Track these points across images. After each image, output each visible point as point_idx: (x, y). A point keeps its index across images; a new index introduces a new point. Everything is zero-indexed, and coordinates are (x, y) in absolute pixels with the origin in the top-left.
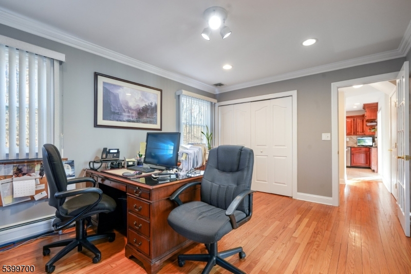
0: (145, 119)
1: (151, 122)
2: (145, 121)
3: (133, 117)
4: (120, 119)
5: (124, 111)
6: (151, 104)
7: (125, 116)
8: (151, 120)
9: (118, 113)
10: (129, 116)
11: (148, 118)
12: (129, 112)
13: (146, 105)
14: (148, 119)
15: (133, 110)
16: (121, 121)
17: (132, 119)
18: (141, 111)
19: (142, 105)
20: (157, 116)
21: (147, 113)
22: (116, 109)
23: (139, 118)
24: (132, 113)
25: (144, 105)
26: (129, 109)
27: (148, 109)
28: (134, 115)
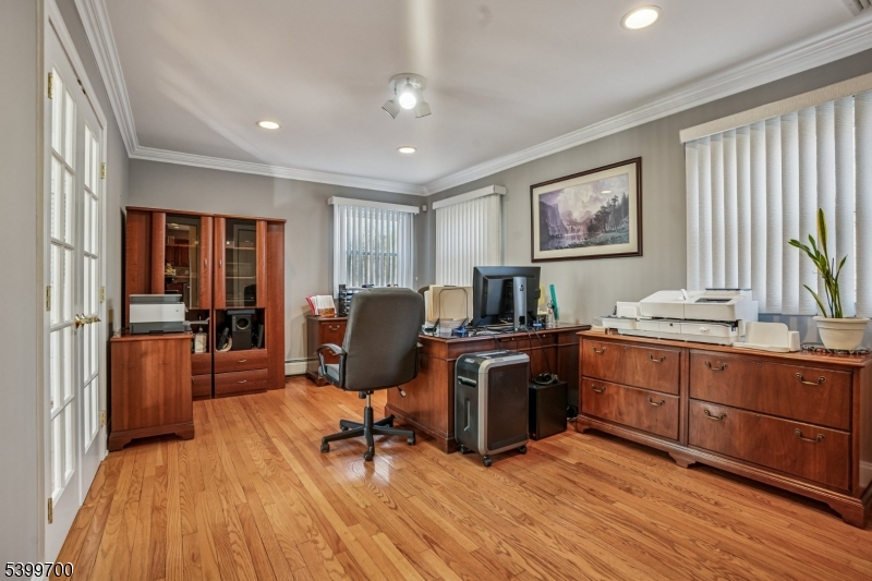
0: (601, 236)
1: (614, 241)
2: (602, 239)
3: (579, 237)
4: (561, 245)
5: (567, 231)
6: (615, 200)
7: (568, 239)
8: (615, 234)
9: (557, 237)
10: (573, 238)
11: (607, 232)
12: (573, 230)
13: (603, 207)
14: (609, 236)
15: (579, 224)
16: (561, 248)
17: (577, 242)
18: (594, 222)
19: (595, 210)
20: (628, 222)
21: (605, 221)
22: (554, 231)
23: (590, 236)
24: (578, 231)
25: (599, 209)
26: (573, 223)
27: (608, 214)
28: (581, 233)
